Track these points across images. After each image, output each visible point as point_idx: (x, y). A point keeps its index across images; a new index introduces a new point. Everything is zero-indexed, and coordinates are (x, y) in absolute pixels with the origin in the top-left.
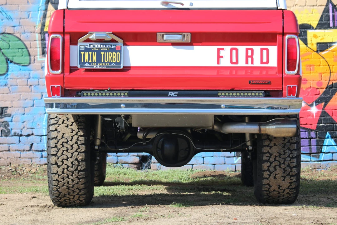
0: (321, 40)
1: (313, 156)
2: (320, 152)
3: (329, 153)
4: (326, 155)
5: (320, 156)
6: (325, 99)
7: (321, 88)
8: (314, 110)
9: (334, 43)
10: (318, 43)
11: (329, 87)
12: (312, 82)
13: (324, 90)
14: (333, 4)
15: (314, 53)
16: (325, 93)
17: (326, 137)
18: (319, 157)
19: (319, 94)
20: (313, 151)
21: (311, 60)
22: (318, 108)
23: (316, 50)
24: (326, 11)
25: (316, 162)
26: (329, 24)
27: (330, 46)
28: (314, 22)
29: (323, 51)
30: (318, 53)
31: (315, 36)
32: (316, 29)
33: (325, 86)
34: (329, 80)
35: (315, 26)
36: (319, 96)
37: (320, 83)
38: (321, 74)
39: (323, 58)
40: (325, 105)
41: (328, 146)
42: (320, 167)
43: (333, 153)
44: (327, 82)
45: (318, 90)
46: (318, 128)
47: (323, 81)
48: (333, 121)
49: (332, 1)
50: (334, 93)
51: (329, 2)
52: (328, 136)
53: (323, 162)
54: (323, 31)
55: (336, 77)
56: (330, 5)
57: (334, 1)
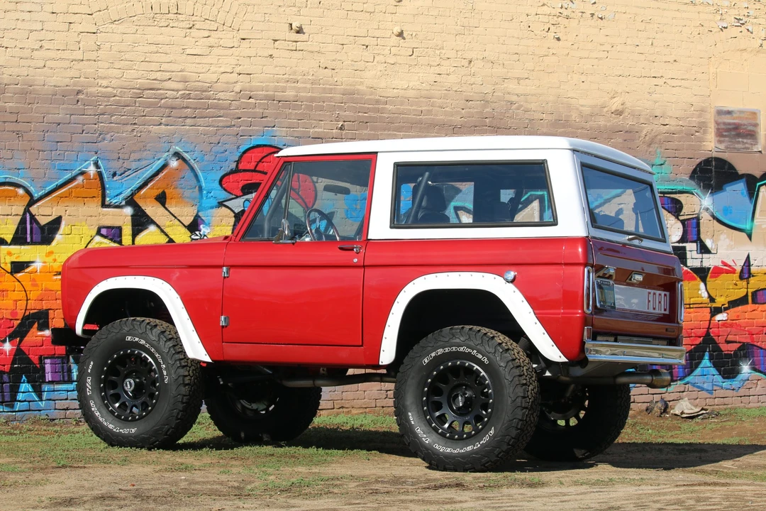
0: (16, 258)
1: (6, 406)
2: (14, 399)
3: (25, 401)
4: (22, 404)
5: (15, 405)
6: (19, 333)
7: (16, 320)
8: (7, 347)
9: (33, 262)
10: (12, 263)
11: (25, 318)
12: (5, 311)
13: (19, 322)
14: (31, 214)
15: (7, 274)
16: (20, 325)
17: (22, 381)
18: (12, 406)
19: (13, 327)
20: (6, 399)
21: (4, 283)
22: (13, 345)
23: (10, 271)
24: (23, 222)
25: (10, 413)
26: (26, 238)
27: (28, 267)
28: (8, 236)
29: (19, 272)
30: (12, 275)
31: (10, 254)
32: (10, 244)
33: (20, 317)
34: (26, 310)
35: (9, 241)
36: (13, 329)
37: (14, 313)
38: (16, 301)
39: (19, 281)
40: (21, 341)
41: (23, 392)
42: (15, 420)
43: (29, 402)
44: (24, 311)
45: (12, 321)
46: (12, 369)
47: (18, 311)
48: (29, 361)
49: (31, 209)
50: (31, 326)
51: (27, 210)
52: (24, 380)
53: (19, 413)
54: (18, 247)
55: (34, 306)
56: (28, 215)
57: (33, 209)
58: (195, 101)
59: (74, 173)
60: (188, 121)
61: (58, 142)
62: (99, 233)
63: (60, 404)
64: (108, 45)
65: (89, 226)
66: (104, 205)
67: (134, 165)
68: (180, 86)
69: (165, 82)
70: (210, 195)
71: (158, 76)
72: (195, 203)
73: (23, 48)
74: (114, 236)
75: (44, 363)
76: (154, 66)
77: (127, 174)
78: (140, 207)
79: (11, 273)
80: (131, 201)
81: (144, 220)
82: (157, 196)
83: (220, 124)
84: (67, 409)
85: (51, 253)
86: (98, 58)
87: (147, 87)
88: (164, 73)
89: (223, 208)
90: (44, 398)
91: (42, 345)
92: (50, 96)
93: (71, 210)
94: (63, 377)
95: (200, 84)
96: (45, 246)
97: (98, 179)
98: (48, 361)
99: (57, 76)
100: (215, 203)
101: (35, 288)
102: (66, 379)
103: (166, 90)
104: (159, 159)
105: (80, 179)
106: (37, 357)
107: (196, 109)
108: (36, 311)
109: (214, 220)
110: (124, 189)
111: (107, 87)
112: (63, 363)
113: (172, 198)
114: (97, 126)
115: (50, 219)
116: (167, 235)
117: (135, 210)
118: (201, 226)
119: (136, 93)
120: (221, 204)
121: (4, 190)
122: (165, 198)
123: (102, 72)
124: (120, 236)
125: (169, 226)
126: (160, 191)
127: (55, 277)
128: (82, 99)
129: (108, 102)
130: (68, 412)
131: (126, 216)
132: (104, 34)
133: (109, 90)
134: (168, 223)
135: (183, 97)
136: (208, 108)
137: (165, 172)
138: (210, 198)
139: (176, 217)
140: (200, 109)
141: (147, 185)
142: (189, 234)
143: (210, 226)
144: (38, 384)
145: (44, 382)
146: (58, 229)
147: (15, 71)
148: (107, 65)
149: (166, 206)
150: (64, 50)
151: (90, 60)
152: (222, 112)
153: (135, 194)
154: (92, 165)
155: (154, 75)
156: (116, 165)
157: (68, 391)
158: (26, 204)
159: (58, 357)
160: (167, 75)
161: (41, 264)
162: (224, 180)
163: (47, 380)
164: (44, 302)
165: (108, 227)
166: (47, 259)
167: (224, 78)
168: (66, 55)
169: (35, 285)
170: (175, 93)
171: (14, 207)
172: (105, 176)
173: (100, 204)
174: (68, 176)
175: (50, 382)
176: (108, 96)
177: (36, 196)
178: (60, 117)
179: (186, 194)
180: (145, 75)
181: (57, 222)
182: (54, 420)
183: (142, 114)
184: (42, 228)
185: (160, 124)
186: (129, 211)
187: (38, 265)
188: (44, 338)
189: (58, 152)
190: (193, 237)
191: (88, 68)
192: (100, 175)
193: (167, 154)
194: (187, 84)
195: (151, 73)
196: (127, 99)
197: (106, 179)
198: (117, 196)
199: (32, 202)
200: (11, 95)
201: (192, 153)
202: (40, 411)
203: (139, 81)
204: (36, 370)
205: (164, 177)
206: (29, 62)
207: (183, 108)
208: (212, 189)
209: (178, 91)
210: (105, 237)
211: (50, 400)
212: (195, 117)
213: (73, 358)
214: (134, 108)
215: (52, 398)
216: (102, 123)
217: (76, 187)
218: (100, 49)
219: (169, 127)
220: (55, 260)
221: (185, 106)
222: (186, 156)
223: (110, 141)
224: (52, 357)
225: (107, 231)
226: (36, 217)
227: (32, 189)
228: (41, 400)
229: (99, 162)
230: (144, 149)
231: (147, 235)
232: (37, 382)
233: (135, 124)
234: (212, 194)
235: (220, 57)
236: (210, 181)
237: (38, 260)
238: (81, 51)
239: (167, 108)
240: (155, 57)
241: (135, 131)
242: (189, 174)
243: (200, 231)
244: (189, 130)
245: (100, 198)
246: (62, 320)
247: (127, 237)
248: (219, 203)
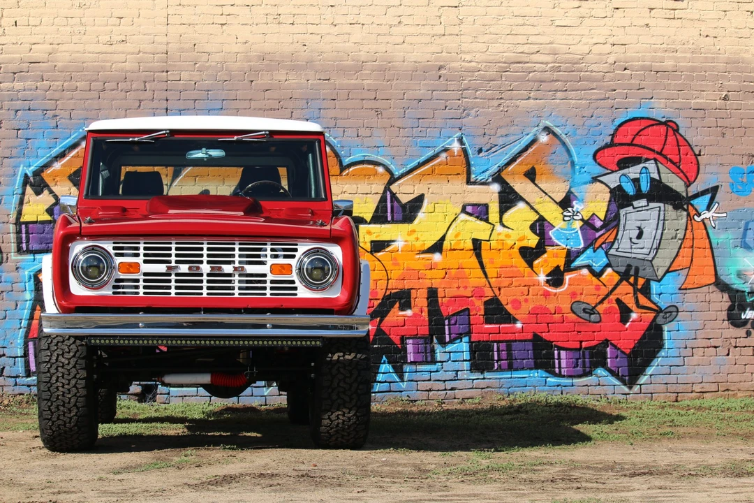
0: (376, 237)
2: (373, 380)
3: (385, 382)
4: (382, 384)
5: (375, 386)
6: (380, 313)
7: (376, 299)
9: (393, 241)
10: (372, 242)
11: (386, 298)
13: (379, 301)
14: (391, 192)
15: (367, 254)
16: (380, 305)
17: (382, 362)
18: (372, 387)
19: (373, 307)
22: (372, 325)
23: (369, 250)
24: (383, 200)
26: (387, 217)
27: (388, 246)
28: (368, 215)
29: (379, 251)
30: (372, 254)
31: (369, 233)
32: (370, 223)
33: (380, 296)
34: (387, 289)
35: (368, 220)
36: (373, 309)
37: (374, 293)
38: (376, 281)
39: (379, 260)
40: (381, 321)
41: (383, 373)
42: (375, 400)
43: (390, 382)
44: (384, 291)
45: (372, 301)
47: (379, 290)
48: (391, 342)
49: (391, 187)
50: (392, 306)
51: (387, 188)
52: (385, 361)
53: (378, 394)
54: (378, 226)
55: (395, 285)
56: (388, 193)
57: (394, 188)
58: (566, 73)
59: (437, 150)
60: (559, 94)
61: (420, 119)
62: (464, 210)
63: (422, 385)
64: (471, 19)
65: (453, 203)
66: (469, 182)
67: (501, 141)
68: (549, 58)
69: (534, 55)
70: (583, 170)
71: (526, 48)
72: (567, 179)
73: (381, 24)
74: (480, 213)
75: (406, 344)
76: (522, 39)
77: (493, 150)
78: (508, 184)
79: (371, 252)
80: (498, 178)
81: (512, 197)
82: (526, 172)
83: (594, 97)
84: (430, 390)
85: (413, 231)
86: (461, 33)
87: (513, 60)
88: (531, 46)
89: (598, 183)
90: (406, 379)
91: (404, 326)
92: (410, 72)
93: (434, 188)
94: (426, 358)
95: (571, 56)
96: (407, 225)
97: (463, 156)
98: (410, 341)
99: (418, 51)
100: (589, 178)
101: (397, 267)
102: (429, 359)
103: (535, 63)
104: (528, 135)
105: (444, 155)
106: (398, 337)
107: (567, 81)
108: (397, 290)
109: (588, 196)
110: (490, 165)
111: (470, 62)
112: (426, 344)
113: (542, 174)
114: (460, 102)
115: (412, 197)
116: (537, 212)
117: (502, 187)
118: (574, 203)
119: (503, 67)
120: (595, 179)
121: (363, 169)
122: (535, 175)
123: (465, 47)
124: (487, 213)
125: (539, 203)
126: (529, 167)
127: (418, 256)
128: (444, 74)
129: (473, 77)
130: (431, 393)
131: (493, 193)
132: (465, 7)
133: (473, 64)
134: (538, 200)
135: (553, 69)
136: (579, 81)
137: (534, 147)
138: (583, 173)
139: (546, 194)
140: (571, 81)
141: (515, 161)
142: (561, 210)
143: (583, 202)
144: (398, 365)
145: (406, 362)
146: (420, 207)
147: (374, 48)
148: (470, 39)
149: (536, 182)
150: (424, 25)
151: (452, 35)
152: (594, 85)
153: (503, 170)
154: (456, 141)
155: (520, 49)
156: (481, 142)
157: (431, 372)
158: (386, 182)
159: (419, 338)
160: (535, 48)
161: (403, 243)
162: (598, 155)
163: (409, 361)
164: (405, 281)
165: (473, 205)
166: (409, 238)
167: (596, 49)
168: (427, 30)
169: (396, 264)
170: (544, 66)
171: (373, 186)
172: (470, 152)
173: (465, 181)
174: (430, 153)
175: (412, 363)
176: (472, 71)
177: (397, 174)
178: (422, 93)
179: (557, 170)
180: (512, 48)
181: (419, 200)
182: (415, 401)
183: (509, 88)
184: (404, 207)
185: (529, 98)
186: (496, 188)
187: (399, 244)
188: (406, 318)
189: (420, 129)
190: (565, 214)
191: (450, 43)
192: (465, 151)
193: (536, 128)
194: (557, 56)
195: (517, 46)
196: (492, 73)
197: (471, 156)
198: (483, 172)
199: (393, 180)
200: (369, 72)
201: (563, 127)
202: (401, 392)
203: (505, 54)
204: (398, 351)
205: (534, 153)
206: (387, 38)
207: (553, 81)
208: (585, 164)
209: (547, 63)
210: (471, 215)
211: (412, 381)
212: (566, 90)
213: (437, 338)
214: (500, 82)
215: (414, 379)
216: (465, 98)
217: (439, 164)
218: (462, 23)
219: (538, 101)
220: (417, 239)
221: (555, 79)
222: (557, 130)
223: (475, 117)
224: (414, 337)
225: (473, 209)
226: (398, 195)
227: (392, 167)
228: (403, 381)
229: (464, 138)
230: (512, 124)
231: (515, 212)
232: (398, 362)
233: (501, 98)
234: (585, 169)
235: (591, 28)
236: (583, 156)
237: (399, 239)
238: (442, 26)
239: (535, 81)
240: (521, 30)
241: (502, 106)
242: (560, 149)
243: (573, 207)
244: (560, 103)
245: (465, 175)
246: (426, 300)
247: (494, 214)
248: (593, 178)
